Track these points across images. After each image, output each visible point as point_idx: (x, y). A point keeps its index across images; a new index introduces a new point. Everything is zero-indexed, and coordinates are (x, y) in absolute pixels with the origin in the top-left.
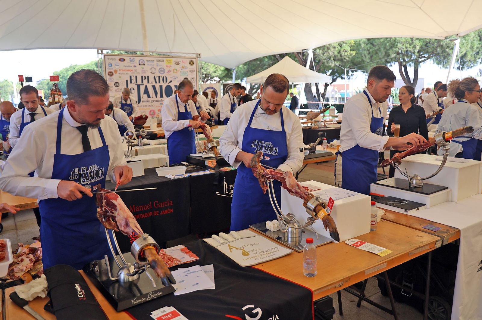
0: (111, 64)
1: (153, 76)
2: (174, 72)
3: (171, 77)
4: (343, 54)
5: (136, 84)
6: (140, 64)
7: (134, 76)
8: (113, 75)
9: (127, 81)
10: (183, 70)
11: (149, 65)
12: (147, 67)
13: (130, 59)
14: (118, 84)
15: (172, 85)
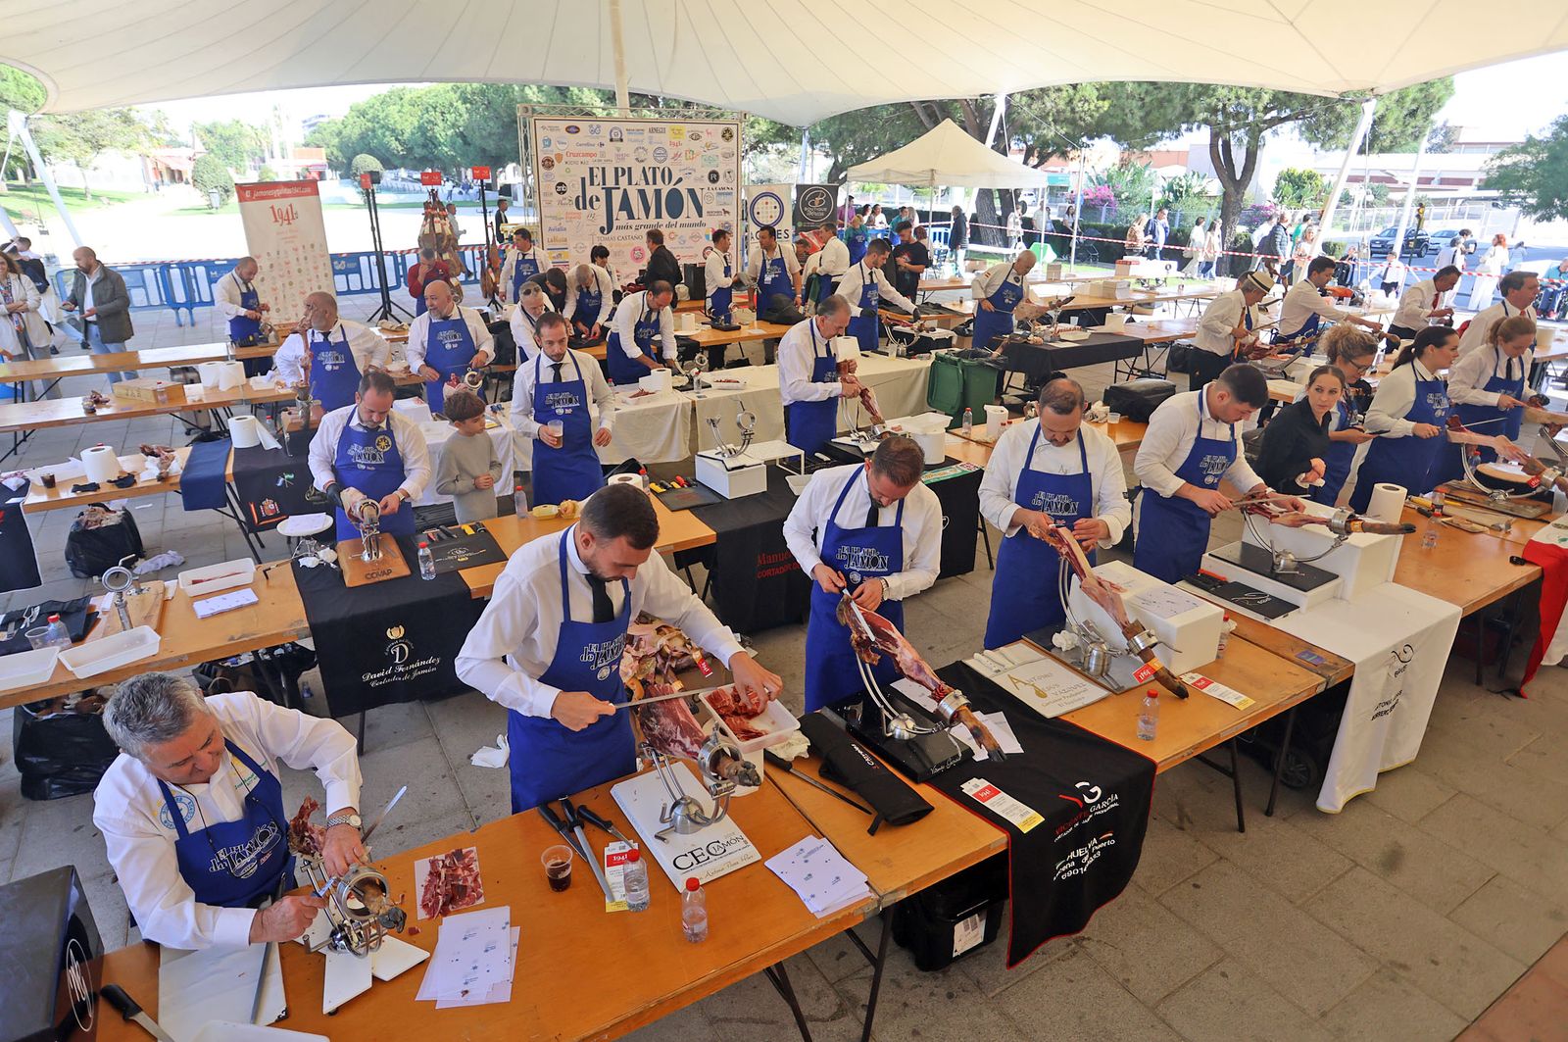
0: (550, 141)
1: (641, 166)
3: (680, 170)
4: (1079, 106)
5: (604, 186)
6: (611, 140)
7: (598, 168)
8: (553, 165)
9: (583, 179)
10: (709, 153)
11: (631, 140)
12: (627, 147)
13: (591, 126)
14: (563, 187)
15: (682, 188)
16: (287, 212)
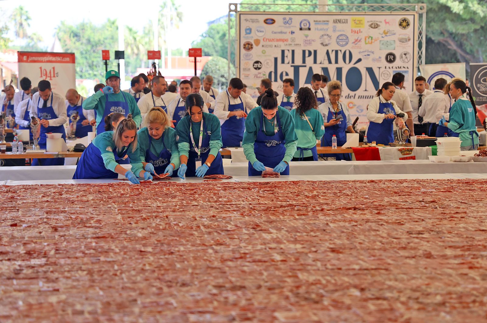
0: (250, 30)
1: (325, 49)
2: (367, 42)
3: (360, 53)
5: (293, 65)
6: (301, 29)
7: (289, 50)
8: (252, 48)
9: (276, 59)
10: (386, 39)
11: (318, 29)
12: (313, 34)
13: (284, 19)
14: (259, 64)
15: (362, 67)
16: (50, 72)
